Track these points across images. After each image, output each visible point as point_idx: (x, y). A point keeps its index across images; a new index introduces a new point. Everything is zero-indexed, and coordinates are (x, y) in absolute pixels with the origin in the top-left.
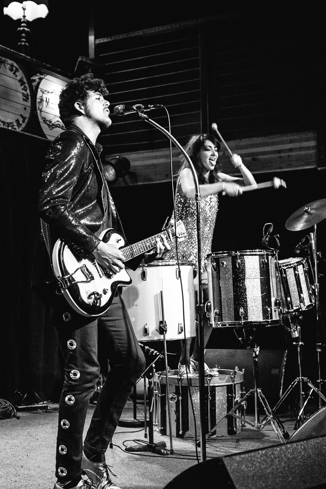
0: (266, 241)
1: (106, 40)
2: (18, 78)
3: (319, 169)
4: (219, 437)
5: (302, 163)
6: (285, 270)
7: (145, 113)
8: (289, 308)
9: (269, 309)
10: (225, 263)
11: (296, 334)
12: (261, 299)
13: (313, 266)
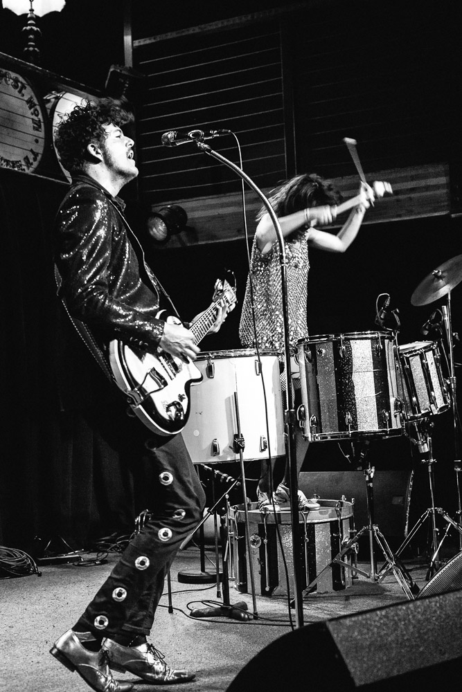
0: (381, 319)
1: (148, 42)
2: (26, 98)
3: (453, 216)
4: (321, 593)
5: (429, 208)
6: (407, 358)
7: (206, 142)
8: (414, 412)
9: (387, 414)
10: (324, 351)
11: (425, 448)
12: (375, 400)
13: (448, 352)
